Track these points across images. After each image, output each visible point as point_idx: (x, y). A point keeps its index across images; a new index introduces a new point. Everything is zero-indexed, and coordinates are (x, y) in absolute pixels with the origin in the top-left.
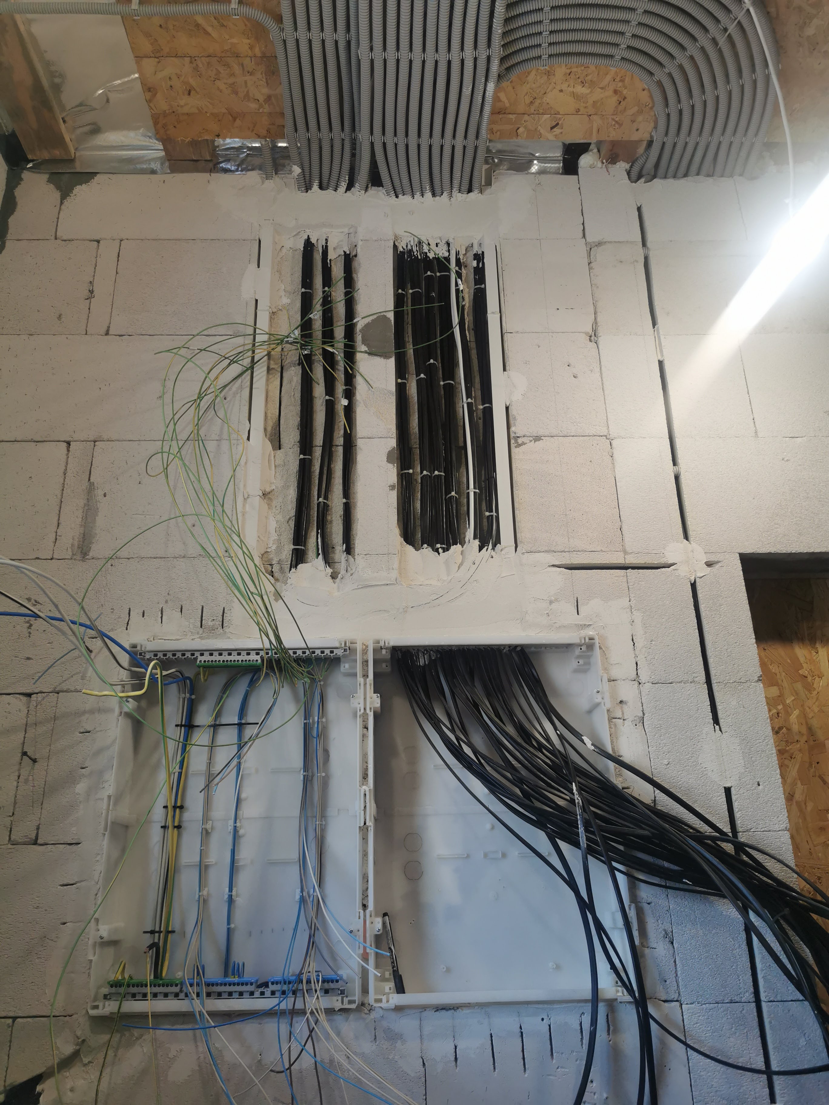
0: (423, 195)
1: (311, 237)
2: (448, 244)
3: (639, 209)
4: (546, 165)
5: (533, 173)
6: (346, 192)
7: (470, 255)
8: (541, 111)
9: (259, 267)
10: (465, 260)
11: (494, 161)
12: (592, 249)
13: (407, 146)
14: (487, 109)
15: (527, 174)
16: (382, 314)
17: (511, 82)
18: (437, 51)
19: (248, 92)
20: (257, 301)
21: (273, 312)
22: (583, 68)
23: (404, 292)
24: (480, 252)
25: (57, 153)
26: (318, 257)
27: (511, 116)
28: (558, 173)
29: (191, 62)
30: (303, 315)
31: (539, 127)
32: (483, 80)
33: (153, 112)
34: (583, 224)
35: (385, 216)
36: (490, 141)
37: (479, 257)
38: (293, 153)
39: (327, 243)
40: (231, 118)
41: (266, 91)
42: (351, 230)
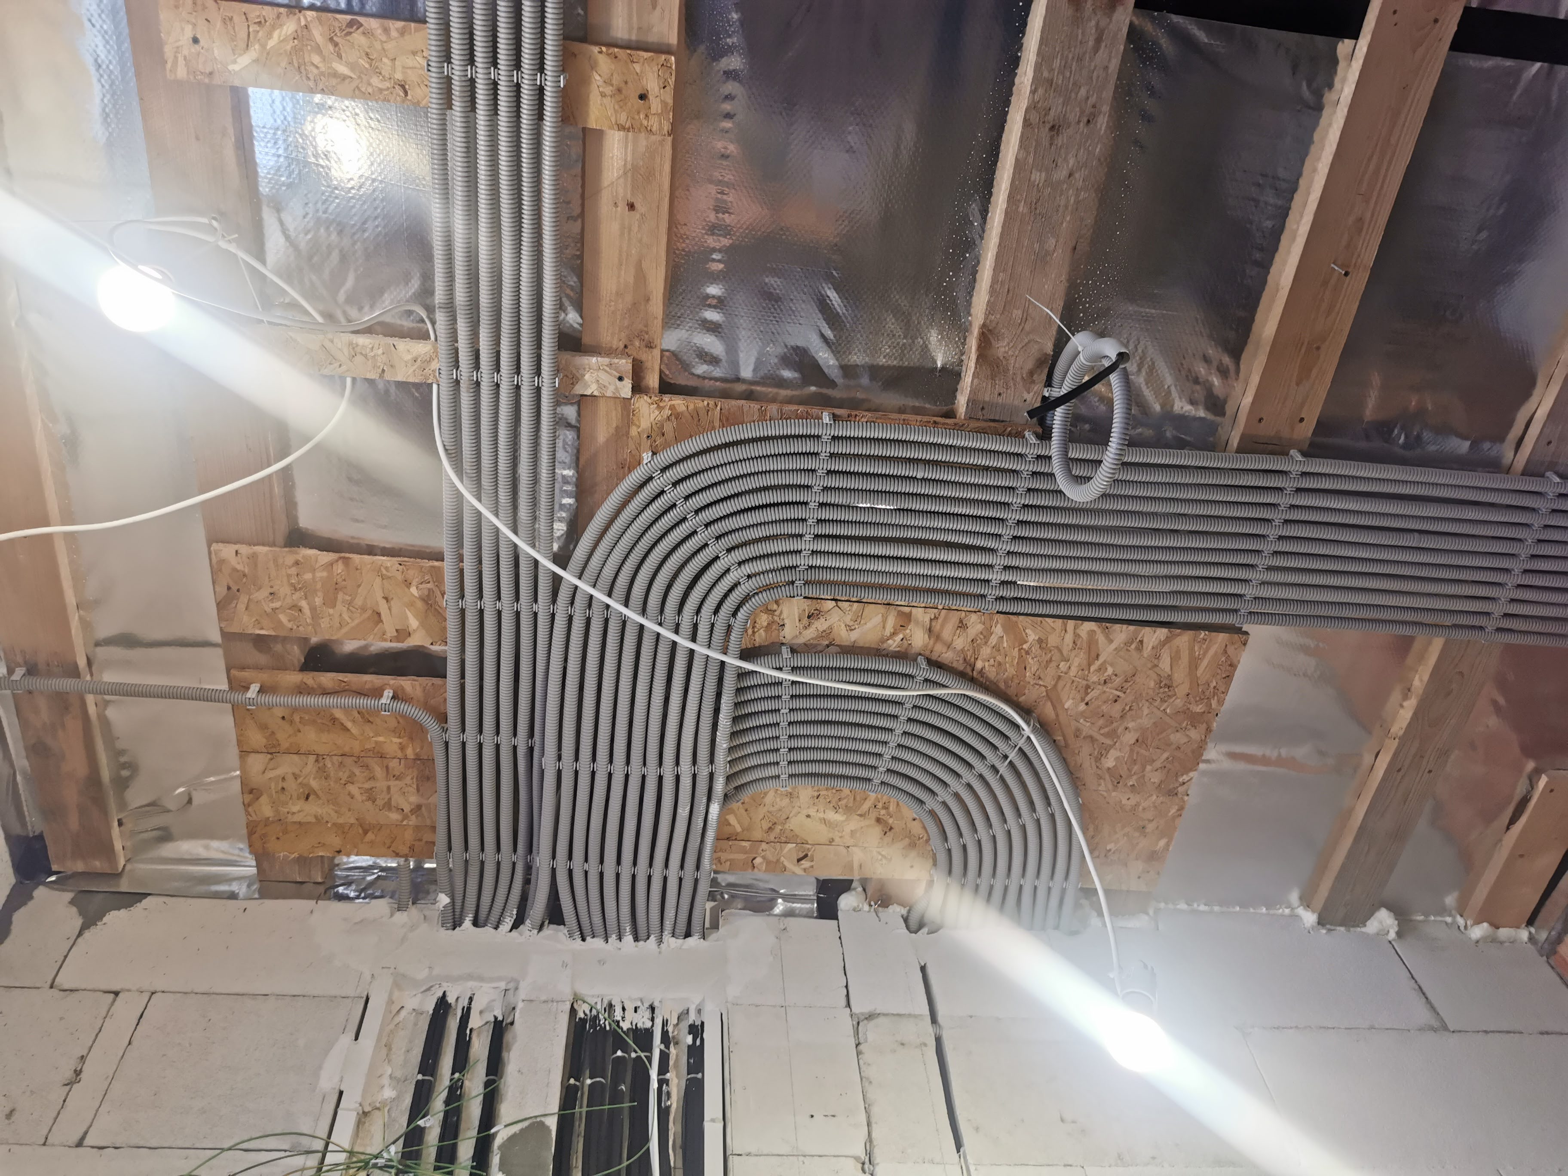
0: (620, 939)
1: (448, 994)
2: (652, 1009)
3: (923, 969)
4: (795, 905)
5: (776, 915)
6: (511, 931)
7: (684, 1026)
8: (783, 839)
9: (356, 1039)
10: (676, 1033)
11: (723, 898)
12: (861, 1024)
13: (601, 874)
14: (711, 834)
15: (768, 915)
16: (538, 1119)
17: (743, 803)
18: (645, 764)
19: (390, 799)
20: (341, 1093)
21: (364, 1112)
22: (834, 791)
23: (577, 1083)
24: (698, 1023)
25: (98, 865)
26: (453, 1024)
27: (744, 844)
28: (812, 917)
29: (317, 761)
30: (412, 1118)
31: (782, 858)
32: (705, 800)
33: (251, 819)
34: (847, 987)
35: (563, 966)
36: (716, 872)
37: (697, 1030)
38: (443, 878)
39: (470, 1003)
40: (361, 831)
41: (414, 799)
42: (511, 986)
